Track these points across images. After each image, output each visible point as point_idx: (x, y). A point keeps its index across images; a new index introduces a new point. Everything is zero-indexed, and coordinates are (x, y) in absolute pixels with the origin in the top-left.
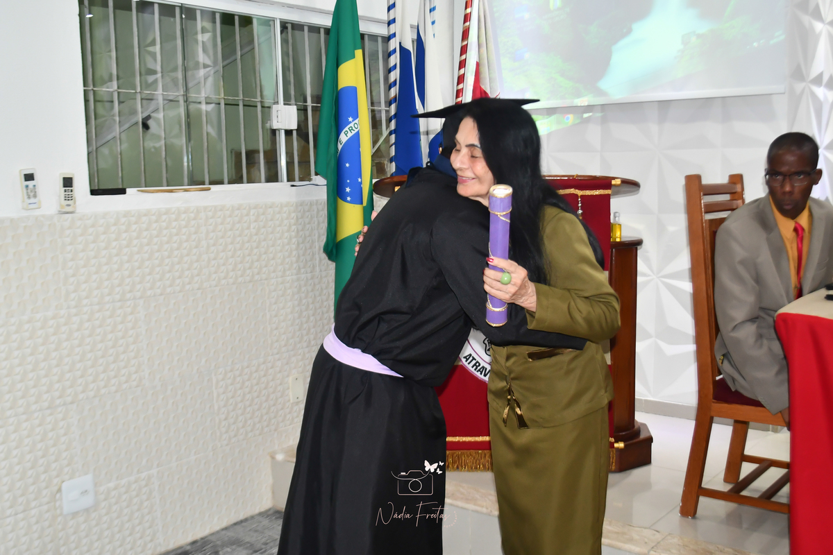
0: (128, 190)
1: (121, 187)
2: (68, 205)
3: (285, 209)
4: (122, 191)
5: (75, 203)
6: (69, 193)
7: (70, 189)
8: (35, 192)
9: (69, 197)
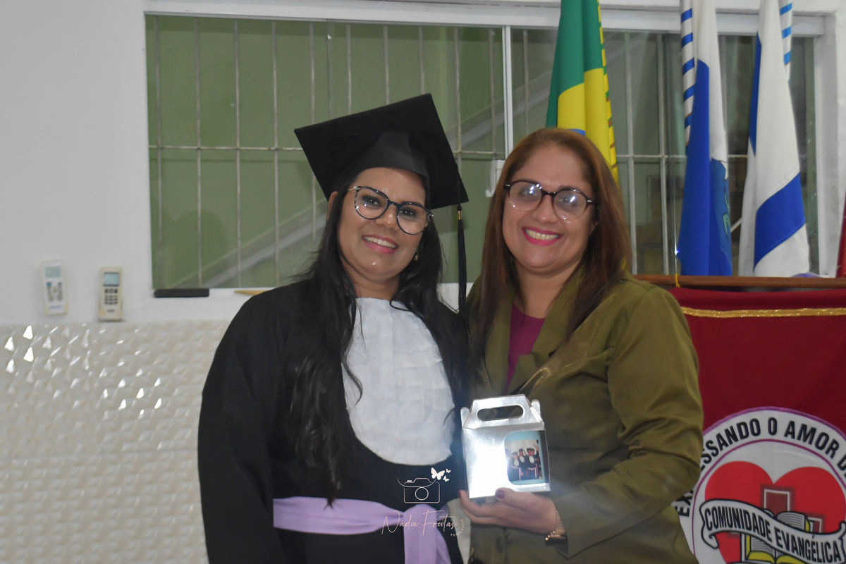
0: (212, 292)
1: (202, 286)
2: (111, 311)
4: (204, 293)
5: (122, 307)
6: (111, 293)
7: (114, 288)
8: (61, 292)
9: (111, 300)
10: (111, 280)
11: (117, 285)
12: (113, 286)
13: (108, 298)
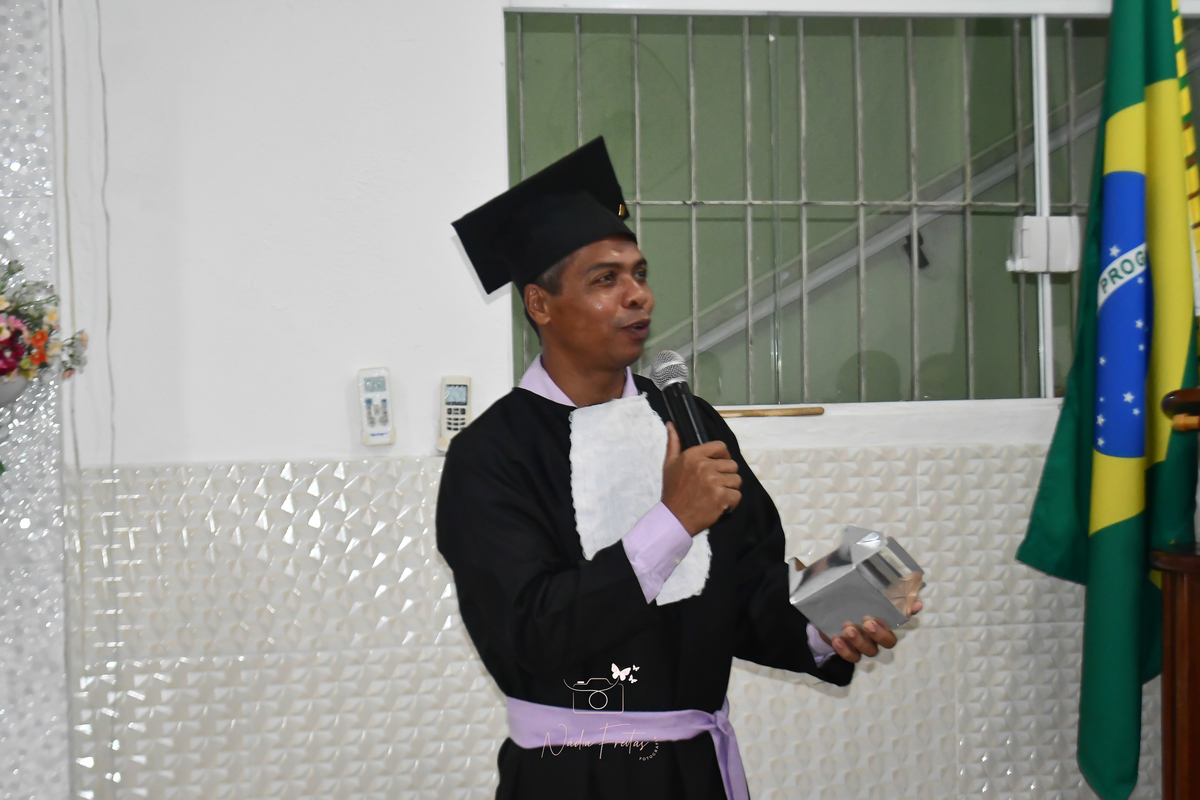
6: (456, 414)
7: (460, 407)
8: (385, 413)
9: (457, 424)
10: (457, 395)
12: (459, 404)
13: (453, 422)
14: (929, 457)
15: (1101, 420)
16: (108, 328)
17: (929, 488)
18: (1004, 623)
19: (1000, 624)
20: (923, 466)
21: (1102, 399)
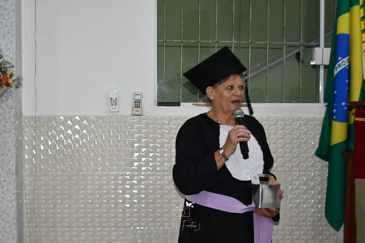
0: (182, 104)
1: (177, 101)
2: (137, 111)
3: (311, 122)
4: (178, 104)
5: (142, 109)
6: (137, 104)
7: (139, 101)
8: (116, 102)
9: (138, 106)
10: (138, 98)
11: (140, 100)
12: (138, 100)
13: (136, 105)
14: (282, 120)
15: (335, 111)
16: (35, 75)
17: (282, 129)
18: (304, 171)
19: (303, 171)
20: (280, 123)
21: (335, 104)
